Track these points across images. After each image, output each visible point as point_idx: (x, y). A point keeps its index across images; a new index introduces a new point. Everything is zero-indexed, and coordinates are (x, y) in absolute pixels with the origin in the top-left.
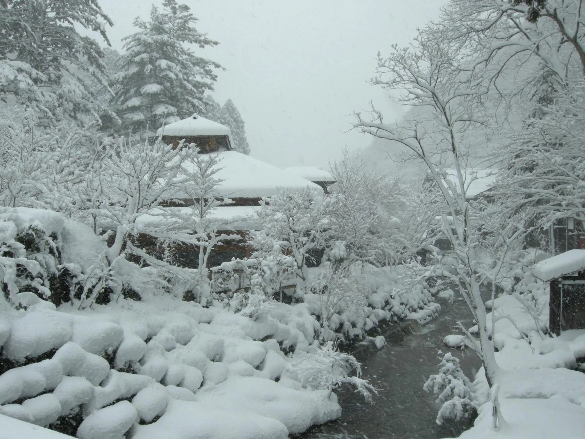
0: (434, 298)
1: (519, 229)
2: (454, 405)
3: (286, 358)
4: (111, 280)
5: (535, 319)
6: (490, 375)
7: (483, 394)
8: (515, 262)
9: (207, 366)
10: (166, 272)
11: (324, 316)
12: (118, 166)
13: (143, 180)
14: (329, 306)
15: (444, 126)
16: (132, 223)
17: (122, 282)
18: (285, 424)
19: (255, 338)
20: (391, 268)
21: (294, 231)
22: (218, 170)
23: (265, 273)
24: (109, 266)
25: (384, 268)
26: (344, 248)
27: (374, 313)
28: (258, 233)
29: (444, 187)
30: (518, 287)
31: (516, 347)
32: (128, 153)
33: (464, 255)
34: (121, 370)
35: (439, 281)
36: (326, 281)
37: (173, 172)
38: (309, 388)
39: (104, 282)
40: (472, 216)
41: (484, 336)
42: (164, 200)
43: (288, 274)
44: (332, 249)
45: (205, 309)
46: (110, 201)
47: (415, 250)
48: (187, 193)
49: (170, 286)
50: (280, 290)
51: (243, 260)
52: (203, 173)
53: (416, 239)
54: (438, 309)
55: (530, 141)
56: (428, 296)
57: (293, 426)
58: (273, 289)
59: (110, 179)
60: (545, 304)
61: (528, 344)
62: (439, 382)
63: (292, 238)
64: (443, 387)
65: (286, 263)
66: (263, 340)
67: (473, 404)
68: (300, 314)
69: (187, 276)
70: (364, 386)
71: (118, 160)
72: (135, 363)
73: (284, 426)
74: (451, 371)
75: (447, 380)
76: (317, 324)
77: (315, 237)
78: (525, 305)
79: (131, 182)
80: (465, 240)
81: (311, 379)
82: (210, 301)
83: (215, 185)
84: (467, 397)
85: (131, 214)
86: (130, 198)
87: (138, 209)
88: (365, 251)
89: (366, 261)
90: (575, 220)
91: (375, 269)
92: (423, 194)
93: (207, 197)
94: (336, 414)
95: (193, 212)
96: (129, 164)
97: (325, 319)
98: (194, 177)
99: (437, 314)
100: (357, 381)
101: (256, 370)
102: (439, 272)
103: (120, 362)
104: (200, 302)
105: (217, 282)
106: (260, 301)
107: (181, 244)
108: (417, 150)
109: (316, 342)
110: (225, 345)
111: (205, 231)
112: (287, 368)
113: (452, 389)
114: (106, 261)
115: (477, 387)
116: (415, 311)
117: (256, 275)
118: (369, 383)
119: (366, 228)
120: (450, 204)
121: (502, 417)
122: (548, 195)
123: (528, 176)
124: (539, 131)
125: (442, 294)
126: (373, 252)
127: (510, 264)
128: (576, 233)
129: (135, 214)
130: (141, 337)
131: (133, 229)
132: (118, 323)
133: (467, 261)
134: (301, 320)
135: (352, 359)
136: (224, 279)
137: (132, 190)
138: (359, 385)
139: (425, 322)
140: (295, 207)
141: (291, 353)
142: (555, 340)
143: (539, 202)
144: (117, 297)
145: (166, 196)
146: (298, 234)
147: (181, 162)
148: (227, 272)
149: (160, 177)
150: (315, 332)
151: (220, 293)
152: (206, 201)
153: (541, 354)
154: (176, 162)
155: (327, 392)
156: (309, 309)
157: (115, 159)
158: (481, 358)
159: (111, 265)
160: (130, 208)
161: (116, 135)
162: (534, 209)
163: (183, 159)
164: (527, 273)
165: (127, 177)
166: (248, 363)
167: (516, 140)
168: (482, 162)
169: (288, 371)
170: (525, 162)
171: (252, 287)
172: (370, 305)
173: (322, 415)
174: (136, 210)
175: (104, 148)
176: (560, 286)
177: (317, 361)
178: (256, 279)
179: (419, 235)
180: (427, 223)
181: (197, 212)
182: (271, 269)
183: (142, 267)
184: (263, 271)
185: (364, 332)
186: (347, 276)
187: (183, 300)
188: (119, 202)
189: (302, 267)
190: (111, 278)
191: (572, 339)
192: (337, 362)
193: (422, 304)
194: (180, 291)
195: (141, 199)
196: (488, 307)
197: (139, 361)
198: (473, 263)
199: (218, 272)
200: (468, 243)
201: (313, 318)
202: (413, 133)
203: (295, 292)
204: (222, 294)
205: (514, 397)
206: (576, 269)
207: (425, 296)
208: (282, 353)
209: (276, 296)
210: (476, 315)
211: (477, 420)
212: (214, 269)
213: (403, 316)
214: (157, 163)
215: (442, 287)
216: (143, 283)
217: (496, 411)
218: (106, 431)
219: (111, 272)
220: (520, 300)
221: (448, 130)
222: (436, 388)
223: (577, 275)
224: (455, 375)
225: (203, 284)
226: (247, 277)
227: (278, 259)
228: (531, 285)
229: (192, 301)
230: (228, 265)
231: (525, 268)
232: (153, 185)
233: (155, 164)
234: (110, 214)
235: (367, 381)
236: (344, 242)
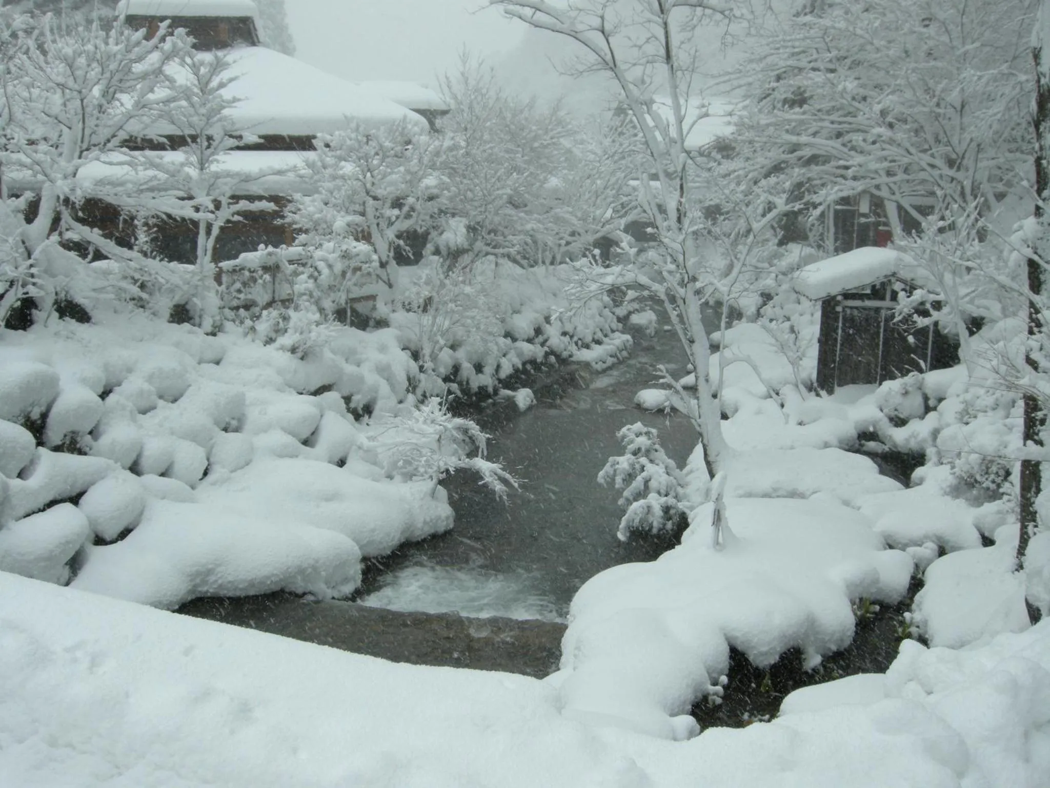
0: (620, 325)
1: (775, 207)
2: (649, 508)
3: (357, 425)
4: (34, 284)
5: (792, 364)
6: (710, 459)
7: (698, 490)
8: (766, 265)
9: (213, 441)
10: (136, 270)
11: (427, 351)
12: (41, 69)
13: (89, 98)
14: (435, 335)
15: (652, 13)
16: (71, 177)
17: (55, 288)
18: (357, 541)
19: (300, 389)
20: (547, 269)
21: (375, 198)
22: (231, 80)
23: (319, 272)
24: (29, 257)
25: (535, 269)
26: (464, 230)
27: (516, 348)
28: (307, 199)
29: (647, 125)
30: (768, 310)
31: (759, 412)
32: (60, 45)
33: (677, 247)
34: (57, 449)
35: (631, 294)
36: (429, 288)
37: (147, 82)
38: (398, 478)
39: (20, 288)
40: (693, 181)
41: (704, 391)
42: (131, 136)
43: (362, 276)
44: (441, 233)
45: (210, 337)
46: (28, 137)
47: (591, 238)
48: (173, 123)
49: (144, 296)
50: (346, 303)
51: (278, 250)
52: (204, 85)
53: (594, 219)
54: (628, 345)
55: (804, 52)
56: (612, 321)
57: (370, 543)
58: (333, 302)
59: (26, 94)
60: (811, 340)
61: (779, 408)
62: (624, 469)
63: (370, 212)
64: (630, 477)
65: (358, 255)
66: (317, 392)
67: (681, 506)
68: (383, 349)
69: (176, 280)
70: (496, 474)
71: (42, 57)
72: (82, 437)
73: (355, 544)
74: (643, 449)
75: (637, 466)
76: (414, 366)
77: (412, 209)
78: (777, 340)
79: (68, 100)
80: (679, 220)
81: (401, 463)
82: (218, 323)
83: (224, 107)
84: (672, 493)
85: (69, 161)
86: (66, 130)
87: (81, 152)
88: (502, 238)
89: (503, 255)
90: (872, 195)
91: (518, 270)
92: (609, 140)
93: (210, 132)
94: (445, 523)
95: (187, 159)
96: (63, 64)
97: (427, 358)
98: (186, 94)
99: (625, 353)
100: (482, 465)
101: (303, 447)
102: (630, 277)
103: (54, 434)
104: (200, 326)
105: (232, 289)
106: (309, 324)
107: (164, 217)
108: (602, 54)
109: (411, 398)
110: (247, 402)
111: (208, 195)
112: (358, 443)
113: (647, 482)
114: (22, 250)
115: (689, 478)
116: (587, 347)
117: (303, 277)
118: (503, 469)
119: (505, 196)
120: (655, 155)
121: (728, 527)
122: (829, 149)
123: (795, 114)
124: (820, 35)
125: (636, 319)
126: (515, 239)
127: (757, 268)
128: (872, 219)
129: (77, 161)
130: (92, 388)
131: (73, 190)
132: (47, 362)
133: (681, 258)
134: (383, 358)
135: (474, 427)
136: (245, 284)
137: (68, 115)
138: (487, 474)
139: (605, 366)
140: (377, 154)
141: (366, 417)
142: (825, 401)
143: (813, 160)
144: (45, 315)
145: (134, 128)
146: (380, 202)
147: (163, 63)
148: (250, 271)
149: (122, 92)
150: (409, 379)
151: (237, 308)
152: (210, 138)
153: (800, 424)
154: (153, 64)
155: (430, 484)
156: (399, 339)
157: (34, 56)
158: (698, 428)
159: (33, 257)
160: (65, 149)
161: (37, 12)
162: (803, 170)
163: (167, 58)
164: (785, 287)
165: (59, 91)
166: (290, 433)
167: (778, 49)
168: (717, 84)
169: (360, 448)
170: (792, 90)
171: (295, 298)
172: (507, 335)
173: (420, 525)
174: (77, 154)
175: (14, 35)
176: (839, 309)
177: (412, 430)
178: (303, 283)
179: (598, 212)
180: (614, 192)
181: (194, 159)
182: (330, 266)
183: (90, 262)
184: (316, 268)
185: (496, 382)
186: (467, 282)
187: (170, 322)
188: (45, 139)
189: (387, 263)
190: (34, 280)
191: (853, 401)
192: (448, 433)
193: (599, 335)
194: (165, 304)
195: (87, 132)
196: (714, 343)
197: (91, 433)
198: (691, 262)
199: (234, 271)
200: (686, 226)
201: (405, 357)
202: (597, 22)
203: (374, 308)
204: (242, 311)
205: (750, 495)
206: (868, 280)
207: (606, 321)
208: (351, 417)
209: (340, 315)
210: (692, 355)
211: (686, 534)
212: (226, 264)
213: (565, 354)
214: (116, 64)
215: (636, 306)
216: (94, 290)
217: (718, 518)
218: (32, 557)
219: (33, 270)
220: (768, 331)
221: (660, 20)
222: (619, 480)
223: (868, 292)
224: (652, 457)
225: (206, 293)
226: (288, 281)
227: (344, 247)
228: (790, 307)
229: (186, 324)
230: (251, 258)
231: (780, 277)
232: (109, 106)
233: (113, 66)
234: (28, 161)
235: (501, 466)
236: (465, 221)
